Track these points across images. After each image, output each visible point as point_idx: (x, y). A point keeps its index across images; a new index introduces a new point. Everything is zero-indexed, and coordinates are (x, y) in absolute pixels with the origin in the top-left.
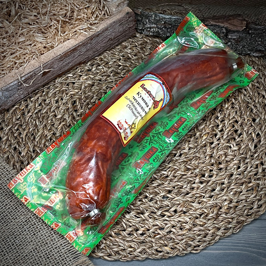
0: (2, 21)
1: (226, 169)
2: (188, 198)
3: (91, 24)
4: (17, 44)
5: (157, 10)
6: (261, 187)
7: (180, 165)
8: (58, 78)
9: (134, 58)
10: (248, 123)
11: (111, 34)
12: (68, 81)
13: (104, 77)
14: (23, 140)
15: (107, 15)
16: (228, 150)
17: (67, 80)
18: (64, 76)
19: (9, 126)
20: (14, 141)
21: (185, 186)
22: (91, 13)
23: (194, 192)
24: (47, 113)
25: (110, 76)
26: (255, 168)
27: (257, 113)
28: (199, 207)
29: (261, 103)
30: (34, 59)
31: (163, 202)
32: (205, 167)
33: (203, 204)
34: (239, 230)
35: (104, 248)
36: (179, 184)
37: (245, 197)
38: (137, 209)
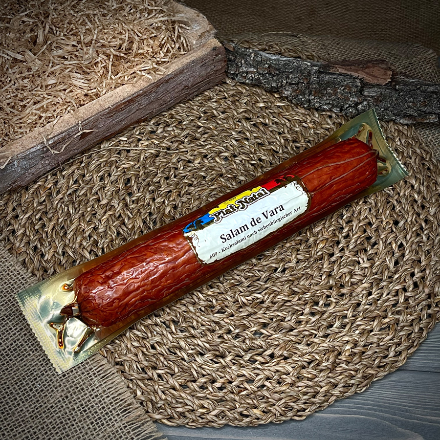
0: (23, 52)
1: (351, 295)
2: (292, 336)
3: (158, 63)
4: (44, 87)
5: (259, 45)
6: (402, 324)
7: (283, 285)
8: (104, 142)
9: (222, 116)
10: (387, 227)
11: (188, 79)
12: (120, 148)
13: (174, 144)
14: (48, 235)
15: (184, 50)
16: (355, 267)
17: (118, 146)
18: (114, 139)
19: (27, 213)
20: (34, 237)
21: (289, 318)
22: (159, 46)
23: (301, 327)
24: (86, 195)
25: (183, 142)
26: (395, 296)
27: (401, 212)
28: (308, 351)
29: (409, 197)
30: (69, 112)
31: (253, 341)
32: (320, 290)
33: (314, 346)
34: (365, 388)
35: (163, 406)
36: (280, 314)
37: (376, 339)
38: (215, 350)
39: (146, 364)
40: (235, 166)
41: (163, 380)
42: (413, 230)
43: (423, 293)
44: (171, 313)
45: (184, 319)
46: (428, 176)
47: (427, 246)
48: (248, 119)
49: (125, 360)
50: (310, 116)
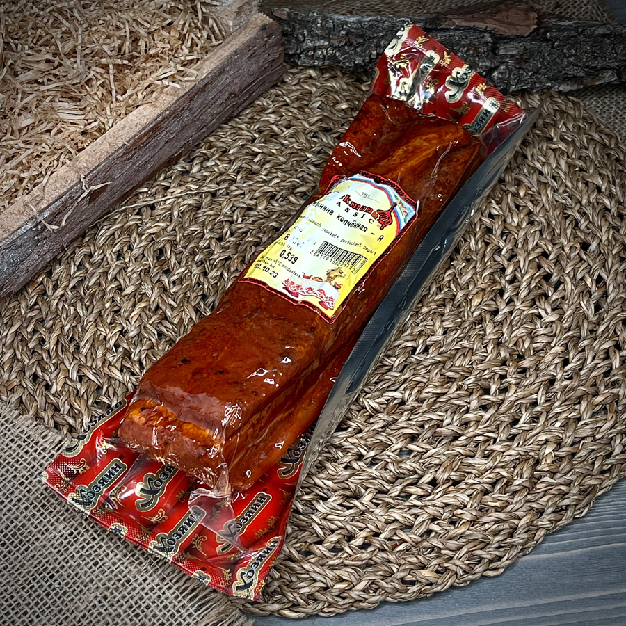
1: (537, 369)
2: (459, 448)
6: (624, 401)
7: (429, 372)
9: (287, 132)
10: (572, 255)
12: (139, 204)
13: (221, 186)
14: (52, 354)
15: (216, 39)
16: (536, 324)
17: (135, 202)
19: (12, 325)
20: (30, 360)
21: (449, 420)
22: (179, 38)
23: (471, 431)
24: (100, 285)
25: (234, 181)
26: (604, 359)
27: (588, 229)
28: (487, 466)
29: (596, 204)
31: (400, 465)
32: (488, 369)
33: (496, 457)
34: (587, 509)
35: (279, 589)
36: (433, 416)
37: (589, 431)
38: (342, 489)
42: (614, 252)
46: (620, 171)
48: (327, 131)
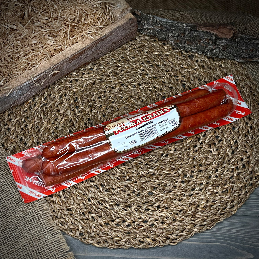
0: (16, 24)
1: (205, 171)
2: (170, 195)
3: (97, 29)
6: (235, 189)
7: (166, 164)
9: (133, 60)
10: (228, 131)
11: (115, 38)
13: (104, 77)
14: (29, 131)
15: (112, 20)
16: (209, 154)
17: (71, 77)
19: (16, 118)
20: (20, 132)
21: (169, 184)
22: (98, 18)
23: (176, 190)
24: (51, 107)
25: (109, 76)
26: (231, 172)
27: (236, 122)
28: (179, 204)
30: (45, 60)
31: (148, 198)
32: (188, 168)
33: (183, 201)
34: (212, 227)
35: (94, 236)
36: (164, 182)
37: (220, 198)
38: (125, 202)
39: (85, 210)
40: (140, 91)
41: (95, 220)
42: (243, 133)
43: (248, 171)
44: (100, 180)
45: (108, 184)
46: (254, 99)
47: (251, 143)
48: (148, 62)
49: (73, 208)
50: (185, 61)
